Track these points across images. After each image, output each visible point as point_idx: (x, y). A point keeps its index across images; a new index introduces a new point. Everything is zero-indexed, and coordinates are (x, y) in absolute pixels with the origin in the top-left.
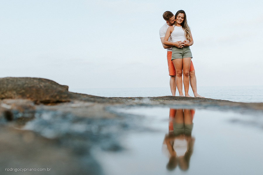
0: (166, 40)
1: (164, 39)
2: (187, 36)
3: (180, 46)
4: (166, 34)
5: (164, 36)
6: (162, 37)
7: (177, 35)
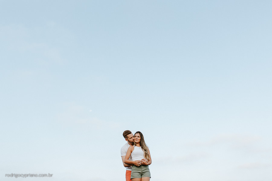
0: (127, 158)
1: (125, 158)
2: (146, 157)
3: (139, 164)
4: (127, 153)
5: (125, 155)
6: (123, 155)
7: (136, 155)
